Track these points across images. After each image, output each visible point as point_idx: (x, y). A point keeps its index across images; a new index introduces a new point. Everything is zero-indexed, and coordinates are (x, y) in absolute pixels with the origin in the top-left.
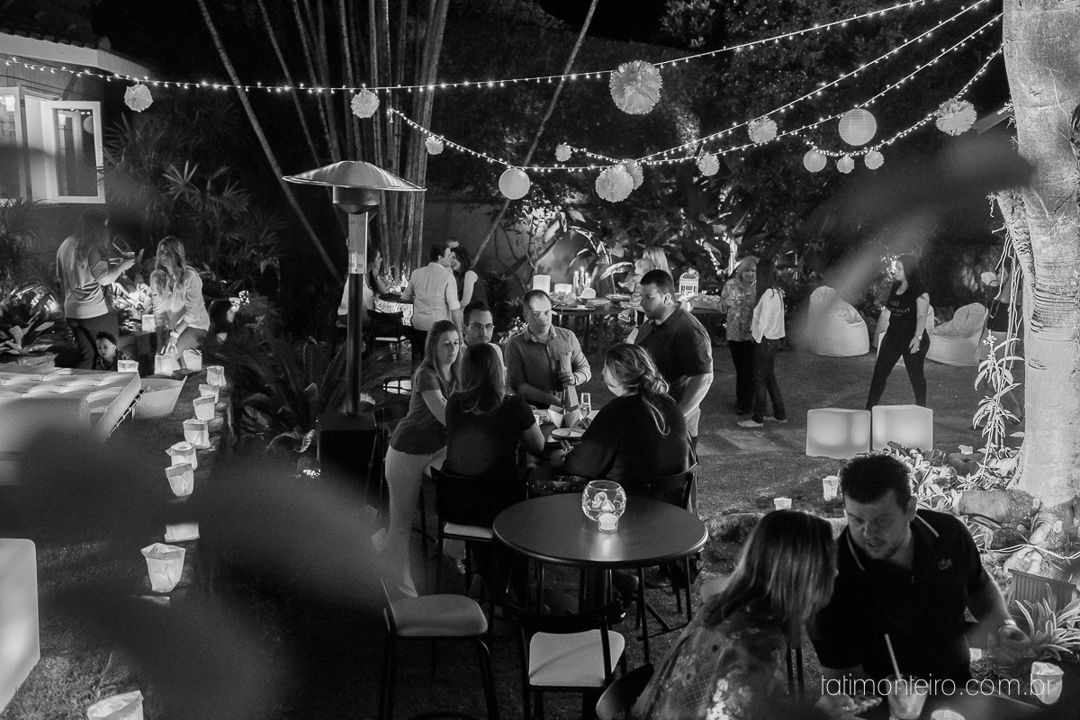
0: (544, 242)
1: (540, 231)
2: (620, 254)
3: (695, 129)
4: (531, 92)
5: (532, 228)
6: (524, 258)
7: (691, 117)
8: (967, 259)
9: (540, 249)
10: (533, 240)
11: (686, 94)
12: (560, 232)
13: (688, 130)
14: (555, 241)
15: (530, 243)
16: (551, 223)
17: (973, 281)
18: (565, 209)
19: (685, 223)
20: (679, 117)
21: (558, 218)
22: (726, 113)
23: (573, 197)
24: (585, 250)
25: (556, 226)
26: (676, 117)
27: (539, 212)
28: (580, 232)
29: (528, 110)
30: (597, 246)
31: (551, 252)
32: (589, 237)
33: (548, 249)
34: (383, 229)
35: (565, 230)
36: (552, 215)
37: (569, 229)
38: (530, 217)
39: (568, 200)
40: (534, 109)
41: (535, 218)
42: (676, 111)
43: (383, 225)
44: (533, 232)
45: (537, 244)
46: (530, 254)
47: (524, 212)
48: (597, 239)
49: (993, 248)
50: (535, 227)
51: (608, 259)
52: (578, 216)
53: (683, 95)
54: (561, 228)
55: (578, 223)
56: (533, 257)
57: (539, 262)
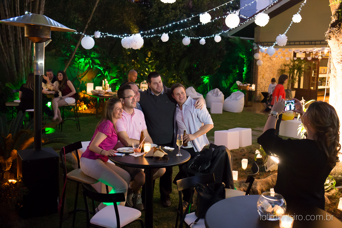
0: (83, 72)
1: (82, 67)
2: (115, 76)
3: (137, 31)
4: (77, 14)
5: (79, 66)
6: (76, 78)
7: (136, 26)
8: (224, 78)
9: (82, 74)
10: (79, 71)
11: (134, 18)
12: (89, 68)
13: (135, 31)
14: (88, 71)
15: (78, 72)
16: (86, 64)
17: (225, 85)
18: (92, 59)
19: (136, 65)
20: (132, 26)
21: (89, 62)
22: (148, 26)
23: (94, 55)
24: (100, 74)
25: (88, 66)
26: (130, 26)
27: (82, 60)
28: (98, 68)
29: (76, 21)
30: (105, 73)
31: (86, 75)
32: (102, 69)
33: (85, 74)
34: (22, 64)
35: (92, 67)
36: (87, 61)
37: (93, 66)
38: (78, 62)
39: (92, 56)
40: (78, 20)
41: (80, 62)
42: (130, 24)
43: (22, 63)
44: (79, 68)
45: (81, 73)
46: (79, 76)
47: (76, 60)
48: (105, 70)
49: (231, 74)
50: (80, 66)
51: (109, 78)
52: (97, 61)
53: (133, 18)
54: (90, 66)
55: (98, 64)
56: (80, 77)
57: (82, 79)
